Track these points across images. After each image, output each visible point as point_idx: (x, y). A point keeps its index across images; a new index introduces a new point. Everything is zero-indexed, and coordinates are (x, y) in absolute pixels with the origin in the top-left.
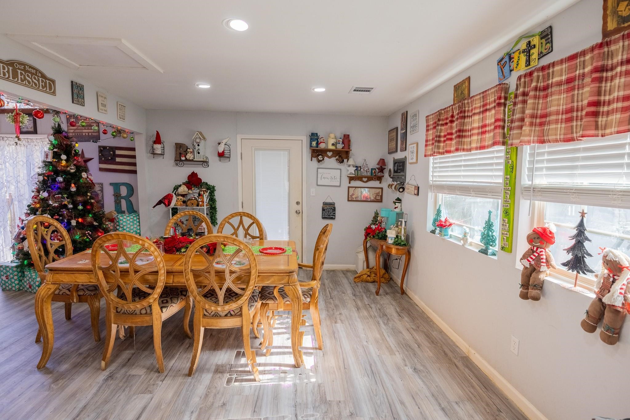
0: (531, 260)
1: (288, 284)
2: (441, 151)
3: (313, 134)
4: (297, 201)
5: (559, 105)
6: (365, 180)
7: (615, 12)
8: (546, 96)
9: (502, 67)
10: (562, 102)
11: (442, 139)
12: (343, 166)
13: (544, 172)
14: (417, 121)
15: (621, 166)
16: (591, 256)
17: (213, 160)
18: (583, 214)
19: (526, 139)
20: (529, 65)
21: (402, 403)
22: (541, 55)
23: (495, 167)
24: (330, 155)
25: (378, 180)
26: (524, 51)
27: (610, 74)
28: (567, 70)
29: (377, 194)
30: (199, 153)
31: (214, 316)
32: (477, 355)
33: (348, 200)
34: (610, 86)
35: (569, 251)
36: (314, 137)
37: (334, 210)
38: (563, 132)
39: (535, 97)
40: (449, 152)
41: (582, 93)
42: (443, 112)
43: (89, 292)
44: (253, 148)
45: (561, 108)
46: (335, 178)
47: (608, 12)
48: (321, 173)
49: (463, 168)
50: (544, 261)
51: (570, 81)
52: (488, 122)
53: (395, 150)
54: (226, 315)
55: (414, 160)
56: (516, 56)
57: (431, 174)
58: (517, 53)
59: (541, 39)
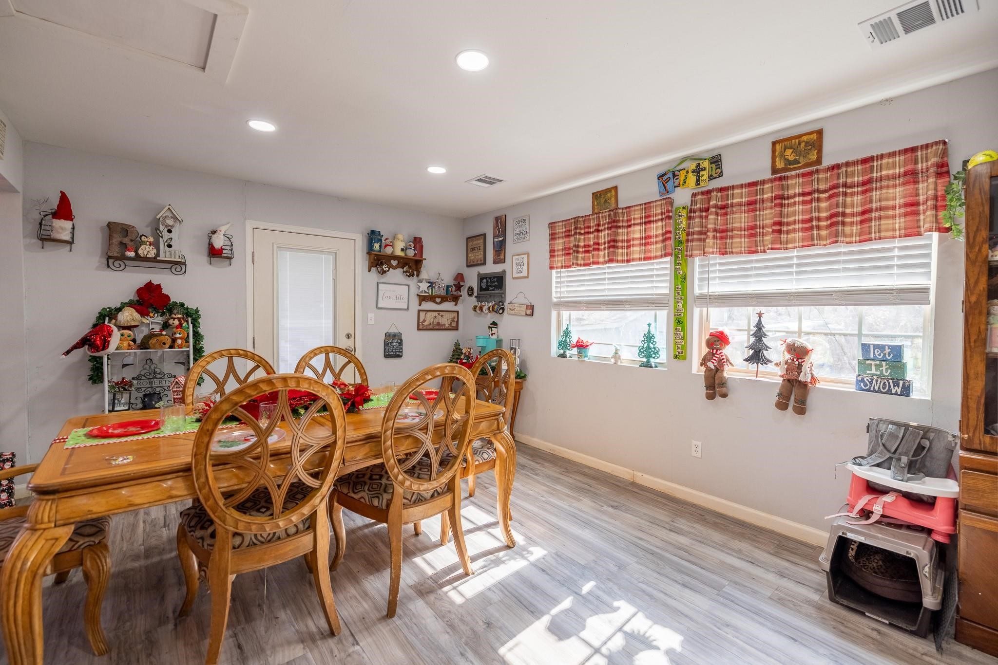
0: (715, 362)
1: (498, 431)
2: (579, 262)
3: (373, 232)
4: (346, 333)
5: (741, 222)
6: (438, 300)
7: (782, 155)
8: (726, 214)
9: (664, 183)
10: (743, 220)
11: (581, 250)
12: (412, 282)
13: (717, 281)
14: (526, 229)
15: (791, 273)
16: (770, 348)
17: (197, 261)
18: (760, 315)
19: (711, 250)
20: (699, 184)
21: (641, 539)
22: (711, 178)
23: (655, 279)
24: (394, 265)
25: (453, 301)
26: (693, 171)
27: (786, 202)
28: (746, 194)
29: (453, 320)
30: (170, 246)
31: (417, 502)
32: (645, 476)
33: (419, 329)
34: (787, 211)
35: (751, 347)
36: (373, 237)
37: (400, 343)
38: (746, 245)
39: (716, 214)
40: (597, 263)
41: (763, 215)
42: (581, 219)
43: (87, 539)
44: (275, 246)
45: (743, 225)
46: (401, 298)
47: (777, 154)
48: (382, 290)
49: (607, 282)
50: (725, 360)
51: (749, 203)
52: (653, 233)
53: (482, 262)
54: (432, 496)
55: (524, 274)
56: (682, 175)
57: (554, 289)
58: (684, 172)
59: (711, 163)
